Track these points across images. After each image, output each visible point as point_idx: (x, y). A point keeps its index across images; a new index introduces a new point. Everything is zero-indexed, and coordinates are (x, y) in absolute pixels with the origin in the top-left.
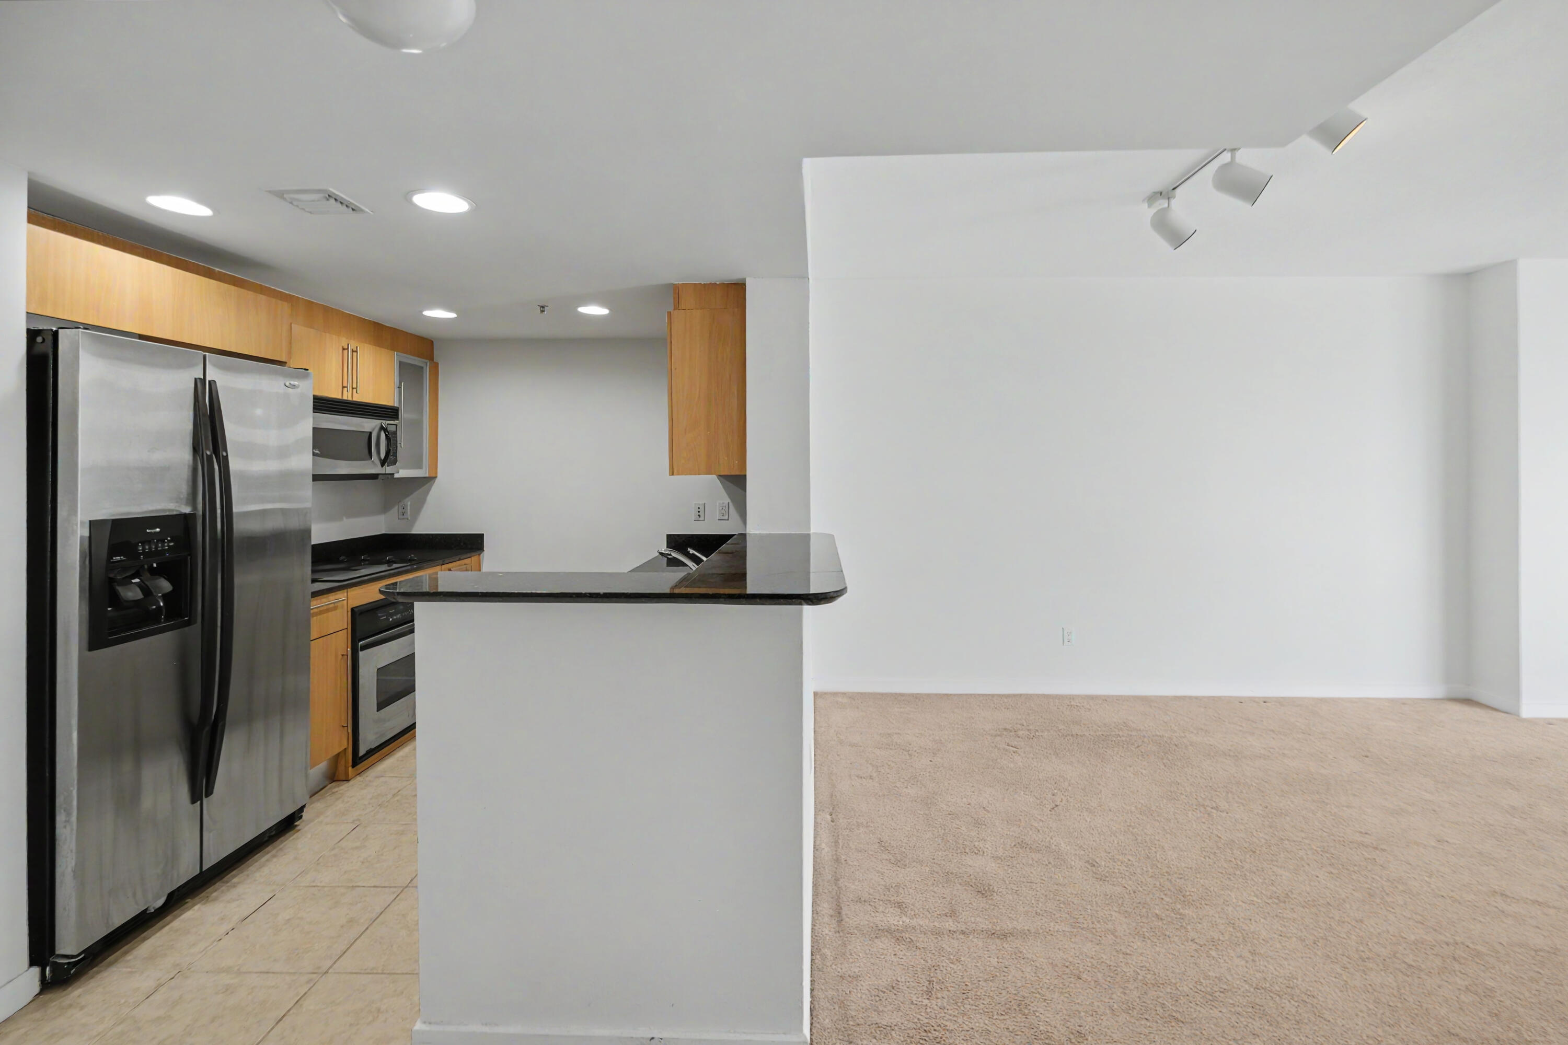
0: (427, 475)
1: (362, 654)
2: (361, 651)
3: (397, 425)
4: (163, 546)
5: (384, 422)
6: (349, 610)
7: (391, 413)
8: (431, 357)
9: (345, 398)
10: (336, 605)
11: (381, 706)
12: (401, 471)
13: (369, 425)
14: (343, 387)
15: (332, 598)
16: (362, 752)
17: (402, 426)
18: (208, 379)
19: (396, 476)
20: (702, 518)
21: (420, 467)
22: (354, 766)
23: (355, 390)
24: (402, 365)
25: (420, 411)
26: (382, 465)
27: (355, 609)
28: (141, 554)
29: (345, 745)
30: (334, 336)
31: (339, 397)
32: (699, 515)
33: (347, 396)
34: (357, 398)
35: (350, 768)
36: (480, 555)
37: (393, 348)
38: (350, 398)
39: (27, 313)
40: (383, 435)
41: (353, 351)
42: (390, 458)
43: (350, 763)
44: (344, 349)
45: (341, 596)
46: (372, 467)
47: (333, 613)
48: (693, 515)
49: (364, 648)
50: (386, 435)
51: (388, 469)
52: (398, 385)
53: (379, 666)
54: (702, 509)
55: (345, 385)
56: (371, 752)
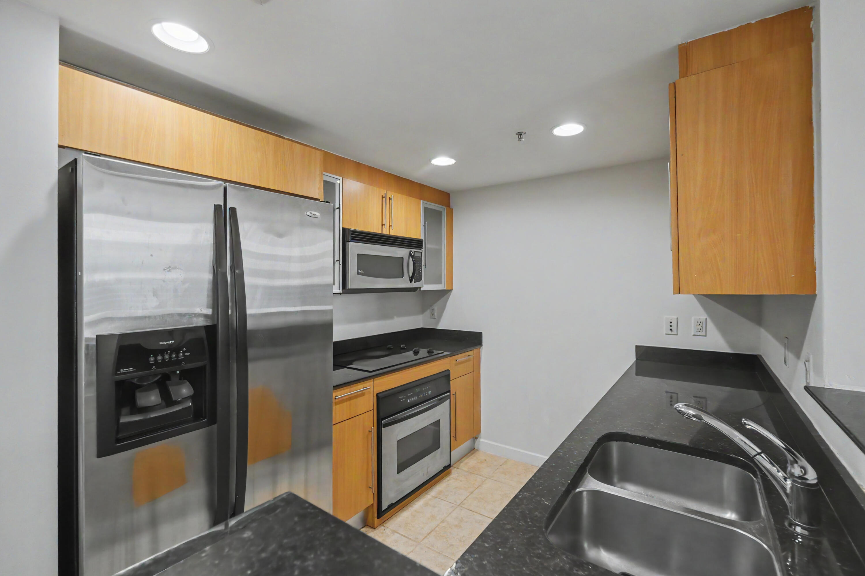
0: (445, 289)
1: (384, 430)
2: (383, 428)
3: (421, 253)
4: (177, 357)
5: (412, 250)
6: (375, 395)
7: (417, 244)
8: (448, 205)
9: (384, 232)
10: (364, 392)
11: (401, 468)
12: (424, 286)
13: (402, 252)
14: (382, 225)
15: (359, 387)
16: (385, 506)
17: (424, 252)
18: (228, 206)
19: (422, 289)
20: (675, 332)
21: (440, 282)
22: (378, 517)
23: (391, 227)
24: (426, 209)
25: (440, 243)
26: (411, 281)
27: (379, 395)
28: (153, 364)
29: (371, 502)
30: (376, 188)
31: (380, 232)
32: (671, 330)
33: (385, 232)
34: (393, 233)
35: (376, 519)
36: (480, 348)
37: (421, 198)
38: (388, 233)
39: (60, 146)
40: (411, 258)
41: (390, 199)
42: (416, 276)
43: (376, 515)
44: (383, 197)
45: (368, 384)
46: (404, 283)
47: (362, 398)
48: (665, 329)
49: (386, 425)
50: (413, 261)
51: (416, 285)
52: (424, 225)
53: (400, 438)
54: (674, 324)
55: (384, 223)
56: (391, 506)
